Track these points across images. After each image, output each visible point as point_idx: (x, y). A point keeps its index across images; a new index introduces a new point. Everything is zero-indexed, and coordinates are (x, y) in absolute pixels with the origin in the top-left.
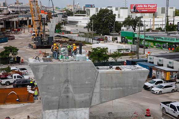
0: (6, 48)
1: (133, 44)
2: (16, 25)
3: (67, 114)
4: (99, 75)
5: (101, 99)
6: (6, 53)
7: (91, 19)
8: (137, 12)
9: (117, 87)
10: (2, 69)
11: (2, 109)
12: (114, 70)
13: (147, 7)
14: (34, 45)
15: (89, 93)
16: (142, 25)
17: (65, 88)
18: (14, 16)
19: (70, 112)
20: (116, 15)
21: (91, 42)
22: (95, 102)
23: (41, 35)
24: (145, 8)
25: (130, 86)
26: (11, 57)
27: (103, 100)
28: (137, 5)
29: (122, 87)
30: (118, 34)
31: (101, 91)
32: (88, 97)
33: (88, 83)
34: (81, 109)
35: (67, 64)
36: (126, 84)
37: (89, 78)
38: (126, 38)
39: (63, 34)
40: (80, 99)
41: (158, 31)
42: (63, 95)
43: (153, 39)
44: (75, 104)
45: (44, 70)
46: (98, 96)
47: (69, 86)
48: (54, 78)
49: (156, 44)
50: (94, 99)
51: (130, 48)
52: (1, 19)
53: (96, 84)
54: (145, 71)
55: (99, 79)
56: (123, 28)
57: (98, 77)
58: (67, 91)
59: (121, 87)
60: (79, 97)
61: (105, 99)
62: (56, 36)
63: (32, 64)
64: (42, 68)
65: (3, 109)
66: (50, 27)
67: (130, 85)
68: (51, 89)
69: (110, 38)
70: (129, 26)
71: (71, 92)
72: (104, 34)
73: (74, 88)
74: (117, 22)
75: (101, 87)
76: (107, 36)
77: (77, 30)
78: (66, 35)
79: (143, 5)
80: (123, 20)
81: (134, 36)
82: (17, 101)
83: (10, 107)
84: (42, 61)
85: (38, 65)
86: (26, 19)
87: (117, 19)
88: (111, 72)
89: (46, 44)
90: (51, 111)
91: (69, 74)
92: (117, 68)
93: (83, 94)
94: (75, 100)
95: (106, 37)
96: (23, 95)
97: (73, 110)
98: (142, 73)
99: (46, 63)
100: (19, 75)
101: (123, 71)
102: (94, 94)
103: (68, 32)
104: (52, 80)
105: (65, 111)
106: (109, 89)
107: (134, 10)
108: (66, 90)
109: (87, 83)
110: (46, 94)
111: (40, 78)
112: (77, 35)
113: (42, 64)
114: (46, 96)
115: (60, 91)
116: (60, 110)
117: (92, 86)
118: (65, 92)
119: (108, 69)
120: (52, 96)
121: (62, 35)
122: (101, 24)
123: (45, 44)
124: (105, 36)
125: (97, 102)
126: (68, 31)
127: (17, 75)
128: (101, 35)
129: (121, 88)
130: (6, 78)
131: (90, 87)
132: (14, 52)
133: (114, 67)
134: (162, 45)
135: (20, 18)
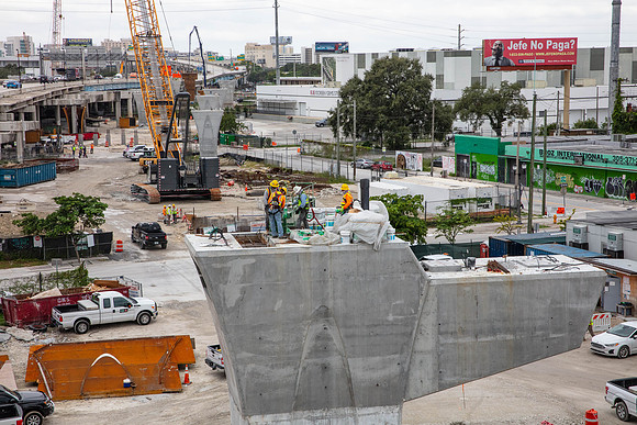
0: (61, 200)
1: (501, 179)
2: (79, 121)
4: (432, 292)
5: (439, 374)
6: (63, 218)
7: (344, 95)
8: (507, 67)
9: (495, 334)
10: (59, 277)
11: (75, 414)
12: (484, 273)
13: (544, 50)
14: (152, 190)
15: (397, 356)
16: (522, 113)
17: (318, 338)
18: (70, 89)
19: (335, 421)
20: (432, 79)
21: (351, 177)
22: (419, 384)
23: (176, 153)
24: (534, 51)
25: (542, 328)
26: (81, 235)
27: (447, 379)
29: (513, 332)
30: (439, 144)
31: (441, 348)
32: (394, 369)
33: (396, 320)
34: (371, 410)
35: (322, 254)
36: (526, 322)
37: (398, 302)
38: (474, 158)
39: (246, 148)
40: (370, 375)
41: (584, 133)
42: (309, 361)
43: (571, 162)
44: (352, 395)
45: (244, 276)
46: (430, 365)
47: (329, 331)
48: (279, 304)
49: (583, 180)
50: (416, 374)
51: (494, 195)
52: (28, 101)
53: (424, 322)
54: (592, 275)
55: (432, 306)
56: (458, 124)
57: (429, 298)
58: (323, 346)
59: (507, 331)
61: (455, 375)
62: (223, 156)
63: (206, 255)
64: (237, 268)
65: (81, 415)
66: (202, 123)
67: (539, 323)
68: (269, 342)
69: (415, 159)
70: (479, 117)
71: (337, 350)
72: (393, 147)
73: (347, 337)
74: (438, 103)
75: (440, 333)
76: (403, 153)
77: (295, 132)
78: (258, 153)
79: (528, 41)
80: (458, 95)
81: (502, 152)
82: (126, 385)
83: (105, 409)
84: (236, 246)
85: (224, 259)
86: (112, 98)
87: (435, 94)
88: (474, 281)
89: (194, 186)
90: (269, 418)
91: (330, 290)
92: (492, 267)
93: (378, 358)
94: (350, 380)
95: (401, 158)
96: (143, 366)
97: (344, 416)
98: (582, 283)
99: (252, 250)
100: (121, 295)
101: (515, 276)
102: (418, 358)
103: (263, 142)
104: (273, 311)
105: (317, 418)
106: (468, 340)
107: (498, 59)
108: (320, 343)
109: (391, 318)
110: (252, 360)
111: (231, 303)
112: (294, 152)
113: (237, 257)
114: (251, 367)
115: (300, 349)
116: (299, 413)
117: (409, 330)
118: (315, 352)
119: (459, 269)
120: (272, 367)
121: (242, 153)
122: (382, 112)
123: (191, 185)
124: (398, 152)
125: (428, 384)
126: (262, 139)
127: (113, 295)
128: (384, 150)
129: (510, 337)
130: (76, 308)
131: (404, 334)
132: (90, 215)
133: (482, 262)
134: (603, 183)
135: (92, 96)
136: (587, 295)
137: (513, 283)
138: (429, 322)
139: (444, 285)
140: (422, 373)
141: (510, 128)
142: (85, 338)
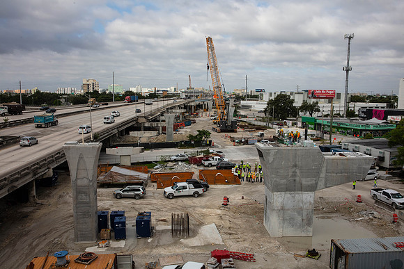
0: (199, 131)
2: (194, 109)
3: (293, 197)
4: (325, 161)
5: (326, 184)
6: (199, 136)
7: (268, 104)
9: (342, 173)
12: (339, 156)
13: (325, 93)
14: (218, 129)
15: (315, 178)
16: (319, 111)
17: (293, 172)
19: (296, 195)
21: (272, 127)
22: (320, 186)
23: (225, 119)
24: (323, 93)
27: (328, 185)
28: (315, 91)
29: (347, 173)
31: (327, 177)
32: (314, 182)
33: (315, 168)
34: (307, 192)
36: (351, 170)
37: (316, 163)
38: (307, 123)
39: (240, 118)
40: (306, 183)
41: (337, 117)
42: (291, 178)
43: (336, 125)
44: (302, 188)
45: (274, 155)
46: (324, 181)
47: (296, 171)
48: (283, 162)
49: (340, 130)
50: (320, 183)
53: (322, 169)
55: (325, 165)
57: (324, 163)
58: (294, 175)
59: (345, 173)
60: (305, 182)
61: (330, 184)
63: (264, 148)
64: (272, 153)
67: (354, 171)
68: (280, 173)
69: (290, 123)
70: (306, 111)
71: (298, 176)
73: (301, 172)
74: (295, 107)
75: (327, 172)
76: (286, 121)
77: (253, 114)
78: (244, 119)
79: (321, 91)
80: (300, 105)
81: (316, 121)
83: (221, 187)
85: (269, 150)
86: (202, 103)
87: (294, 105)
88: (337, 158)
89: (230, 128)
90: (279, 193)
91: (297, 159)
92: (341, 155)
93: (309, 179)
94: (301, 184)
96: (230, 177)
97: (299, 194)
102: (320, 179)
104: (282, 164)
105: (292, 194)
106: (334, 175)
109: (313, 168)
112: (254, 119)
113: (272, 149)
115: (288, 175)
116: (287, 192)
117: (318, 171)
118: (292, 176)
119: (332, 155)
120: (281, 179)
125: (323, 186)
126: (244, 116)
127: (217, 157)
128: (280, 120)
130: (208, 160)
132: (207, 135)
133: (337, 153)
134: (346, 132)
135: (197, 103)
136: (369, 164)
137: (348, 159)
138: (324, 169)
139: (329, 159)
140: (321, 184)
141: (315, 115)
142: (210, 168)
